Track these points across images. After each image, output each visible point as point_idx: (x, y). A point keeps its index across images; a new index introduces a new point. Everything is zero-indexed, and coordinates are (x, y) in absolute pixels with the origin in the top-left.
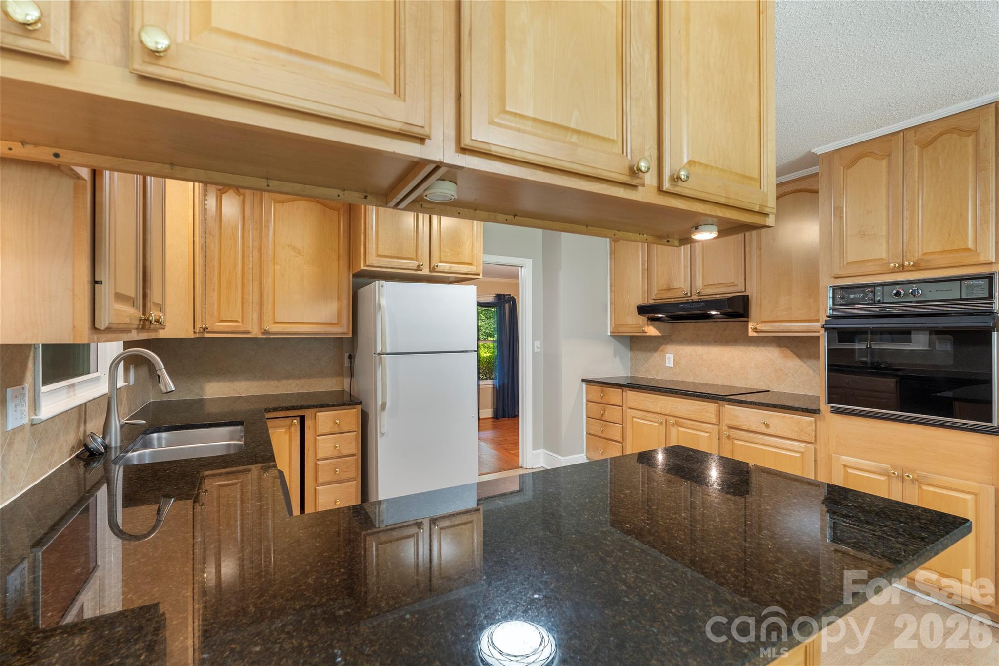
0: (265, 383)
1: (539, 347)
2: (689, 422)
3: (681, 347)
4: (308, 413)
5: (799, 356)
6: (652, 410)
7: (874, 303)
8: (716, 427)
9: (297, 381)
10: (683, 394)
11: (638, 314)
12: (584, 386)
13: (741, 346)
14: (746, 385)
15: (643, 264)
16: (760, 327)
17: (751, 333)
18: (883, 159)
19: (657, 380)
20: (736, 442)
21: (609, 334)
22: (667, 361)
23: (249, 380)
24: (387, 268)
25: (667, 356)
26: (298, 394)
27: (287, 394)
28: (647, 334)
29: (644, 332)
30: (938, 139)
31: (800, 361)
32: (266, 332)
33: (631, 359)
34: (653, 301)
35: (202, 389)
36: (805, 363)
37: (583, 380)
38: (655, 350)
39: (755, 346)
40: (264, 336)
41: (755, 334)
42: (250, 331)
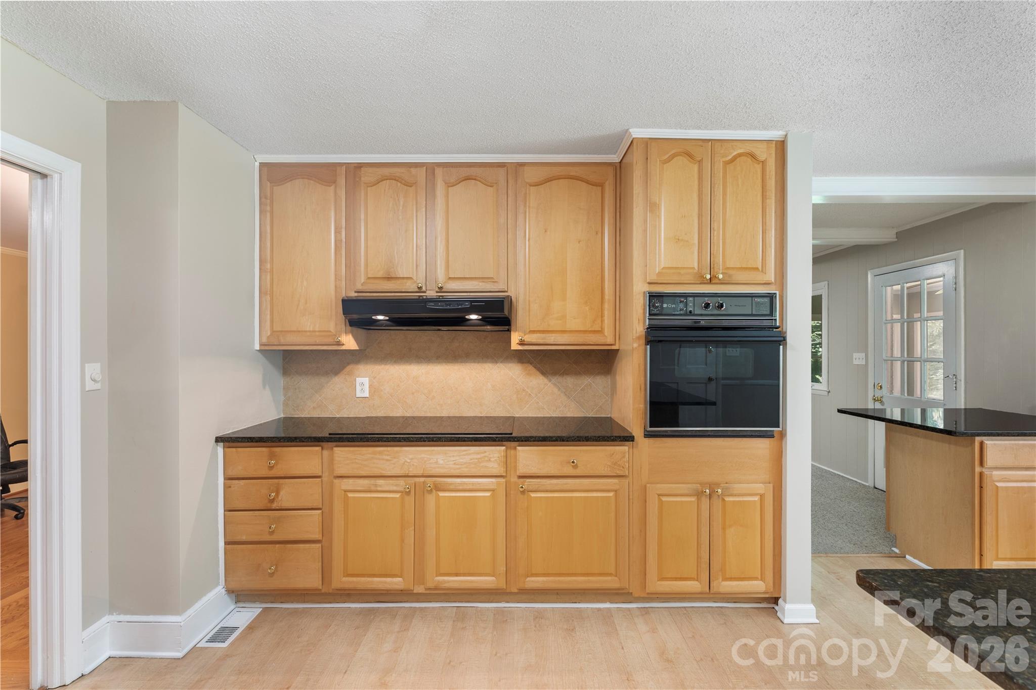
1: (99, 377)
2: (458, 480)
3: (383, 366)
5: (544, 373)
6: (389, 473)
7: (686, 315)
8: (502, 480)
10: (452, 440)
12: (220, 449)
13: (475, 362)
14: (481, 413)
15: (338, 231)
16: (528, 338)
17: (514, 346)
18: (695, 164)
19: (339, 420)
20: (533, 495)
21: (257, 347)
22: (358, 388)
25: (359, 380)
28: (344, 348)
29: (339, 344)
30: (738, 159)
31: (544, 378)
33: (286, 389)
34: (356, 294)
36: (550, 381)
37: (218, 440)
38: (336, 372)
39: (493, 363)
41: (520, 348)
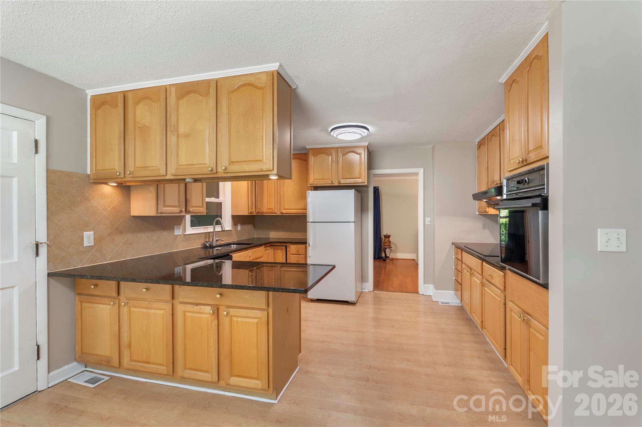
0: (288, 233)
4: (288, 245)
9: (300, 233)
11: (474, 200)
20: (485, 288)
21: (477, 213)
23: (283, 232)
24: (318, 184)
26: (300, 239)
27: (296, 238)
29: (486, 212)
32: (281, 213)
35: (269, 234)
37: (453, 243)
40: (281, 215)
42: (277, 212)
